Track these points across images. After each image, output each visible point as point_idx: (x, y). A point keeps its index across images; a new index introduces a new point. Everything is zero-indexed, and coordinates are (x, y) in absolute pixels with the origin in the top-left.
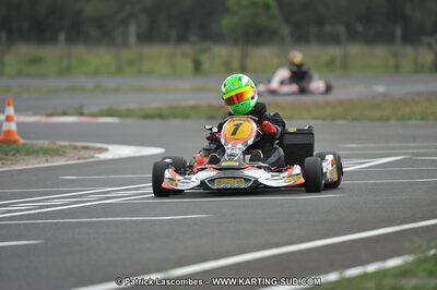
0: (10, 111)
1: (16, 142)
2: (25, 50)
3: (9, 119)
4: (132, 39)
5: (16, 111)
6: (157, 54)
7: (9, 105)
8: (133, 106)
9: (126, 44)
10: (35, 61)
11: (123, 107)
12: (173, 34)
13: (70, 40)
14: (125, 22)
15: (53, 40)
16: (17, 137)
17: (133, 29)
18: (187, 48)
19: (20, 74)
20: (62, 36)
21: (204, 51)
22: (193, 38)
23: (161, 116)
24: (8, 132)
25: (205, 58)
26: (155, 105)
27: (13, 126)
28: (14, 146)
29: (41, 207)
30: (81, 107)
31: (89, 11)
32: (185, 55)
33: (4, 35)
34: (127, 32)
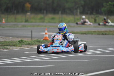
0: (46, 32)
1: (48, 40)
2: (50, 16)
3: (46, 34)
4: (78, 13)
5: (48, 32)
7: (46, 30)
8: (78, 31)
9: (77, 15)
10: (53, 19)
11: (76, 31)
12: (89, 12)
13: (62, 13)
14: (76, 9)
15: (58, 13)
16: (48, 39)
17: (78, 11)
18: (93, 16)
19: (49, 22)
20: (60, 12)
21: (97, 17)
22: (94, 13)
23: (85, 34)
24: (46, 37)
25: (97, 19)
26: (84, 31)
27: (47, 36)
28: (47, 41)
29: (54, 57)
31: (67, 5)
32: (92, 18)
33: (45, 12)
34: (77, 11)
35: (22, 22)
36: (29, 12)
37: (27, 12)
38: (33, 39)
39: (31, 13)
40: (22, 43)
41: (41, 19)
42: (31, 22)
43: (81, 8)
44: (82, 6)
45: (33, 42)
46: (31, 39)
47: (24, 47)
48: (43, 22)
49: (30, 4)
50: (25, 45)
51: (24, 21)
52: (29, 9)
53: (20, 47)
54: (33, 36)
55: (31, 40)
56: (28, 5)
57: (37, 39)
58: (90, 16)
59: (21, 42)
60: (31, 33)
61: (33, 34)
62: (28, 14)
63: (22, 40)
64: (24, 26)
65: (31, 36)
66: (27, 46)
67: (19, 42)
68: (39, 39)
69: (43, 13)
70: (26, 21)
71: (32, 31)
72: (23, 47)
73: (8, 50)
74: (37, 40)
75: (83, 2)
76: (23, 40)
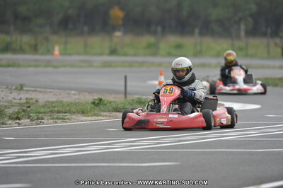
2: (173, 39)
4: (242, 33)
6: (258, 43)
7: (161, 74)
9: (238, 37)
10: (179, 46)
12: (269, 30)
13: (202, 34)
14: (238, 23)
15: (191, 33)
17: (243, 27)
18: (278, 40)
19: (169, 54)
20: (197, 31)
29: (180, 141)
30: (208, 77)
31: (215, 13)
32: (276, 45)
33: (159, 29)
34: (239, 29)
35: (101, 54)
36: (119, 31)
37: (114, 28)
38: (129, 98)
39: (125, 33)
40: (101, 106)
41: (149, 46)
42: (125, 55)
43: (250, 19)
44: (251, 15)
45: (129, 103)
46: (123, 96)
47: (106, 116)
48: (155, 54)
49: (122, 9)
50: (109, 111)
51: (107, 51)
52: (120, 22)
53: (96, 115)
54: (128, 89)
55: (123, 99)
56: (117, 13)
57: (138, 96)
58: (272, 42)
59: (98, 103)
60: (123, 83)
61: (128, 83)
62: (118, 34)
63: (101, 100)
64: (107, 65)
65: (123, 88)
66: (114, 113)
67: (93, 103)
68: (144, 97)
69: (155, 33)
70: (113, 52)
71: (126, 77)
72: (103, 116)
73: (67, 122)
74: (139, 98)
75: (253, 7)
76: (103, 98)
